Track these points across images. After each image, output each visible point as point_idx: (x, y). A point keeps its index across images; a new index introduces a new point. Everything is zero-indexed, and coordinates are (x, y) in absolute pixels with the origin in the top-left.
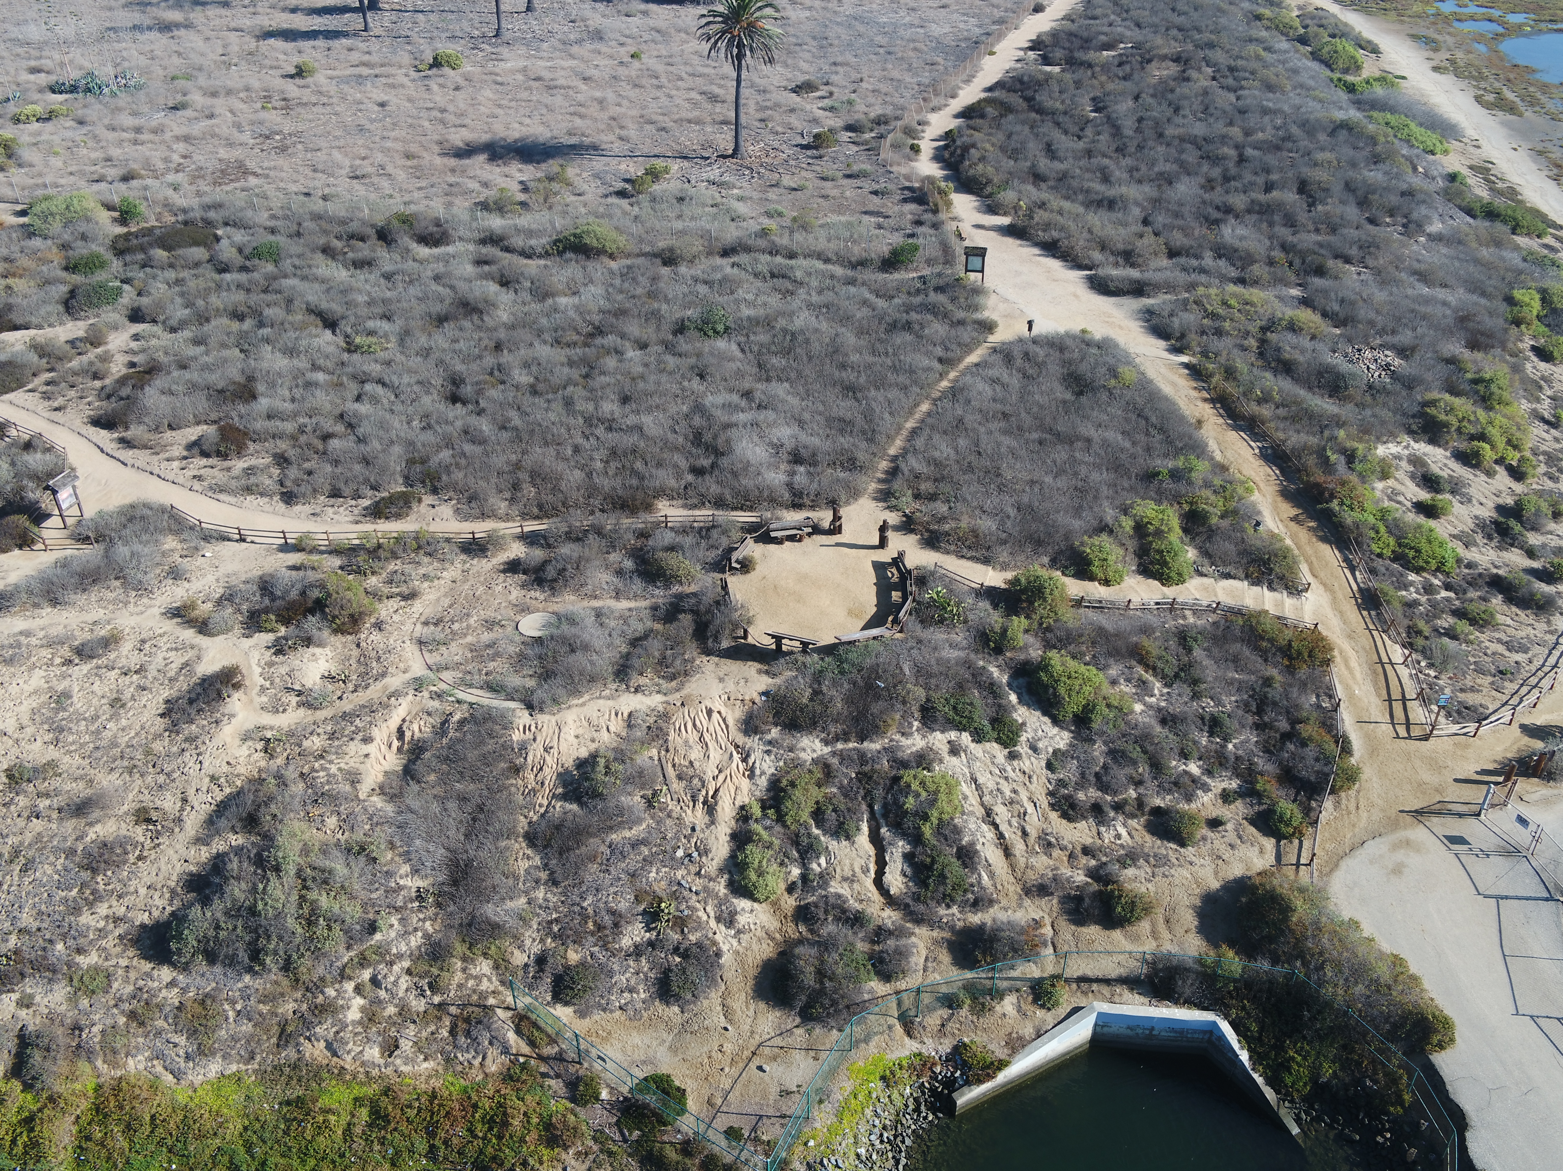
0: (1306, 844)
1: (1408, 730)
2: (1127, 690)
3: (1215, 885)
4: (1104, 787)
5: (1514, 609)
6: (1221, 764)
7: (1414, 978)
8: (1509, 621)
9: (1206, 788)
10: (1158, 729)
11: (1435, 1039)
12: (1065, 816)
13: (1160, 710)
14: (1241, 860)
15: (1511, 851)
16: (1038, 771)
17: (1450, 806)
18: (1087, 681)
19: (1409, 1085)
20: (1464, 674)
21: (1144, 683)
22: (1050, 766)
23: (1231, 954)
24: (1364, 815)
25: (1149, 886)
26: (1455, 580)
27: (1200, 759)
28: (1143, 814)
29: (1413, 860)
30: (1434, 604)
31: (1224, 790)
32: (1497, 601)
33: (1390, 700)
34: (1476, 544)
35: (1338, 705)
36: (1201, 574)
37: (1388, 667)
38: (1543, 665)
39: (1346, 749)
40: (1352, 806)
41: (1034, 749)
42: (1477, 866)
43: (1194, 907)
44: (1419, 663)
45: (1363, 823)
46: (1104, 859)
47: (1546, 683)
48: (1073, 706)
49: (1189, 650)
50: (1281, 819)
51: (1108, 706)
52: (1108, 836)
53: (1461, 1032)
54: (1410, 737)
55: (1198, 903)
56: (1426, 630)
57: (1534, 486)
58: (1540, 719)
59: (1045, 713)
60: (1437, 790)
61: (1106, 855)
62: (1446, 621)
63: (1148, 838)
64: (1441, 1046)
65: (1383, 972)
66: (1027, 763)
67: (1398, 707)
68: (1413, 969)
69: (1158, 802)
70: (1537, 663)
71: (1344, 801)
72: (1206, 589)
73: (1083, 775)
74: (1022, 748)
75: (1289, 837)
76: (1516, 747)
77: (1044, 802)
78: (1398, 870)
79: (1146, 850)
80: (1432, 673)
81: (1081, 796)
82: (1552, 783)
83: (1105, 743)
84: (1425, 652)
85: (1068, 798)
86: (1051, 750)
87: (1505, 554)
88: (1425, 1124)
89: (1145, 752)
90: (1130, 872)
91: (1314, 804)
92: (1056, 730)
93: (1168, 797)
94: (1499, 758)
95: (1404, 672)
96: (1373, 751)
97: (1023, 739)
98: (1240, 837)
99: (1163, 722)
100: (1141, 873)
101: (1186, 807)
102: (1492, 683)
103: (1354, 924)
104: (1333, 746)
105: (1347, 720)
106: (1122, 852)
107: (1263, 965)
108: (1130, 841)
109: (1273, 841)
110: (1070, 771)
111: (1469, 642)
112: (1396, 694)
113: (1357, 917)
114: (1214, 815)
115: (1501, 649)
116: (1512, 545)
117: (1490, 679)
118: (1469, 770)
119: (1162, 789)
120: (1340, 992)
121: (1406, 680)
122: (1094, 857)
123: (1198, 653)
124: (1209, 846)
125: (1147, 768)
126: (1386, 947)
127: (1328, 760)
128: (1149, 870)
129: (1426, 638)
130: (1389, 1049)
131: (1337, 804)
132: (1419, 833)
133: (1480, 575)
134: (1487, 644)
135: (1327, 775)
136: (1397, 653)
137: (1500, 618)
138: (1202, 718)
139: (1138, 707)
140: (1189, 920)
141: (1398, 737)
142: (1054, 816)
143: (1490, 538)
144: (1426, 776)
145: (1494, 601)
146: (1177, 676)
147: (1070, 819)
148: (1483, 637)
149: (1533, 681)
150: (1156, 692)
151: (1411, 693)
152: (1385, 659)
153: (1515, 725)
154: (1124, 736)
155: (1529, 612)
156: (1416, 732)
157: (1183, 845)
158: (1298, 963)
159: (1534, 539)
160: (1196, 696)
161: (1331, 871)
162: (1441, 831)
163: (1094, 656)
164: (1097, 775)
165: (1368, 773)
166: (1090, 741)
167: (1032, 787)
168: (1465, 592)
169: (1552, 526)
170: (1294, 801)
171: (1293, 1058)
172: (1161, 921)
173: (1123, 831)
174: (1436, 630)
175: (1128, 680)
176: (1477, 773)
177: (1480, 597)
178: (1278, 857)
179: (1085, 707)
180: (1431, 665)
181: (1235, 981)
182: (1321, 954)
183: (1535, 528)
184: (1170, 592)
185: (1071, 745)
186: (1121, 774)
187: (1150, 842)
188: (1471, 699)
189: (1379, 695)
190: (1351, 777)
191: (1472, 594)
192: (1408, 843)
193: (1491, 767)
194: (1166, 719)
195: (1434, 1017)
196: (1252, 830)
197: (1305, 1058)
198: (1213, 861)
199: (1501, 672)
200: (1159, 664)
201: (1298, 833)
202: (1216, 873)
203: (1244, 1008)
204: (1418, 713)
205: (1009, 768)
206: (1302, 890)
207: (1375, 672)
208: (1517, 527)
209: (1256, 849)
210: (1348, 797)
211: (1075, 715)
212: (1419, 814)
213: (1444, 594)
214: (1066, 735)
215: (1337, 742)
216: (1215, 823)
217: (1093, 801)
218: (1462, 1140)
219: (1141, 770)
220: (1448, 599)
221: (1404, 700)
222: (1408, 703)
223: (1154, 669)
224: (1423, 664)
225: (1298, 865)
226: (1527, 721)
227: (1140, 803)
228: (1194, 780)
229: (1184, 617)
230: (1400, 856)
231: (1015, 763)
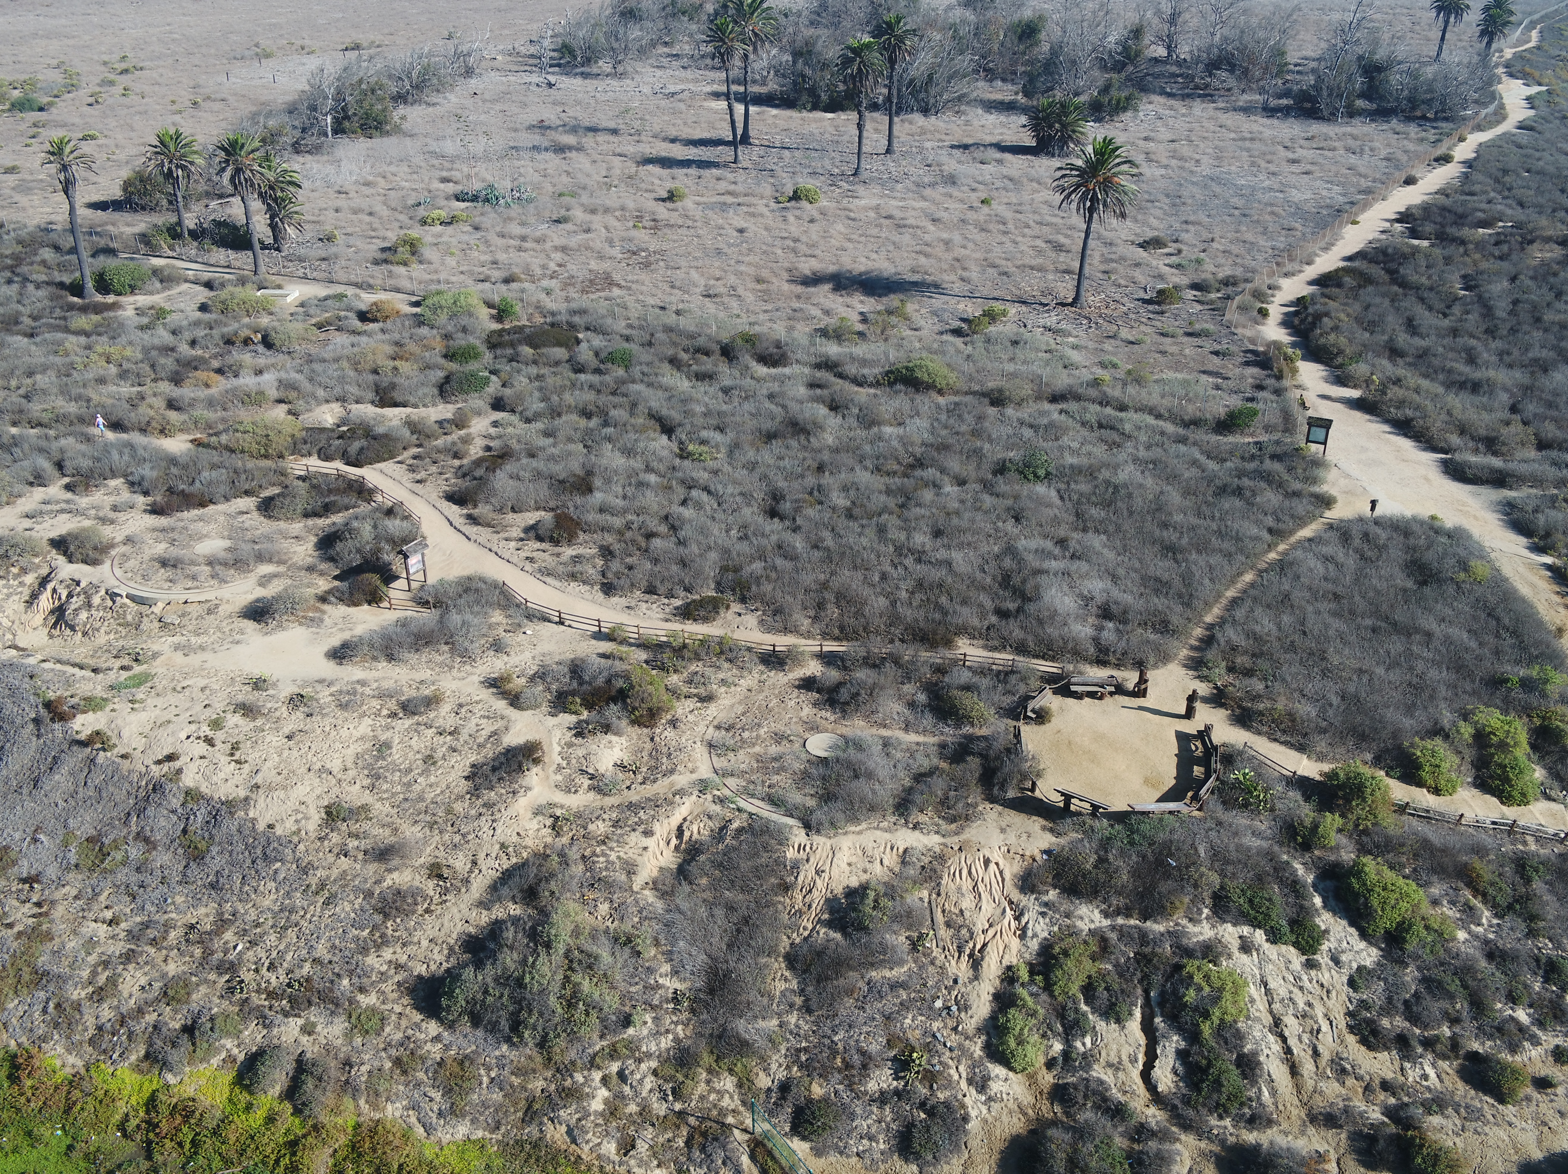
3: (1537, 1155)
4: (1413, 1018)
9: (1536, 1042)
12: (1364, 1041)
13: (1487, 942)
16: (1338, 987)
18: (1406, 895)
21: (1471, 908)
22: (1352, 983)
25: (1457, 1140)
28: (1457, 1057)
31: (1557, 1047)
36: (1549, 798)
41: (1336, 961)
46: (1406, 1099)
48: (1386, 921)
49: (1528, 881)
51: (1427, 928)
52: (1413, 1075)
59: (1352, 924)
61: (1408, 1095)
63: (1460, 1085)
66: (1327, 975)
69: (1475, 1046)
72: (1553, 815)
73: (1390, 1000)
74: (1322, 958)
77: (1341, 1022)
83: (1419, 968)
85: (1370, 1022)
86: (1355, 966)
89: (1465, 986)
90: (1436, 1120)
92: (1363, 945)
93: (1489, 1043)
97: (1325, 947)
100: (1449, 1124)
101: (1510, 1058)
106: (1428, 1095)
108: (1438, 1085)
110: (1375, 993)
114: (1543, 1074)
119: (1482, 1032)
122: (1394, 1094)
123: (1538, 885)
125: (1466, 1005)
142: (1351, 1039)
147: (1370, 1047)
150: (1484, 921)
157: (1502, 1101)
160: (1532, 933)
163: (1415, 870)
164: (1406, 1002)
166: (1404, 964)
167: (1330, 1003)
173: (1432, 1073)
175: (1452, 903)
179: (1400, 924)
184: (1511, 813)
185: (1378, 964)
186: (1435, 1006)
187: (1462, 1090)
194: (1493, 954)
198: (1537, 1126)
200: (1491, 891)
202: (1540, 1142)
205: (1305, 977)
211: (1387, 931)
214: (1375, 952)
219: (1458, 1006)
223: (1484, 895)
227: (1455, 1044)
228: (1521, 1029)
229: (1525, 843)
231: (1313, 973)
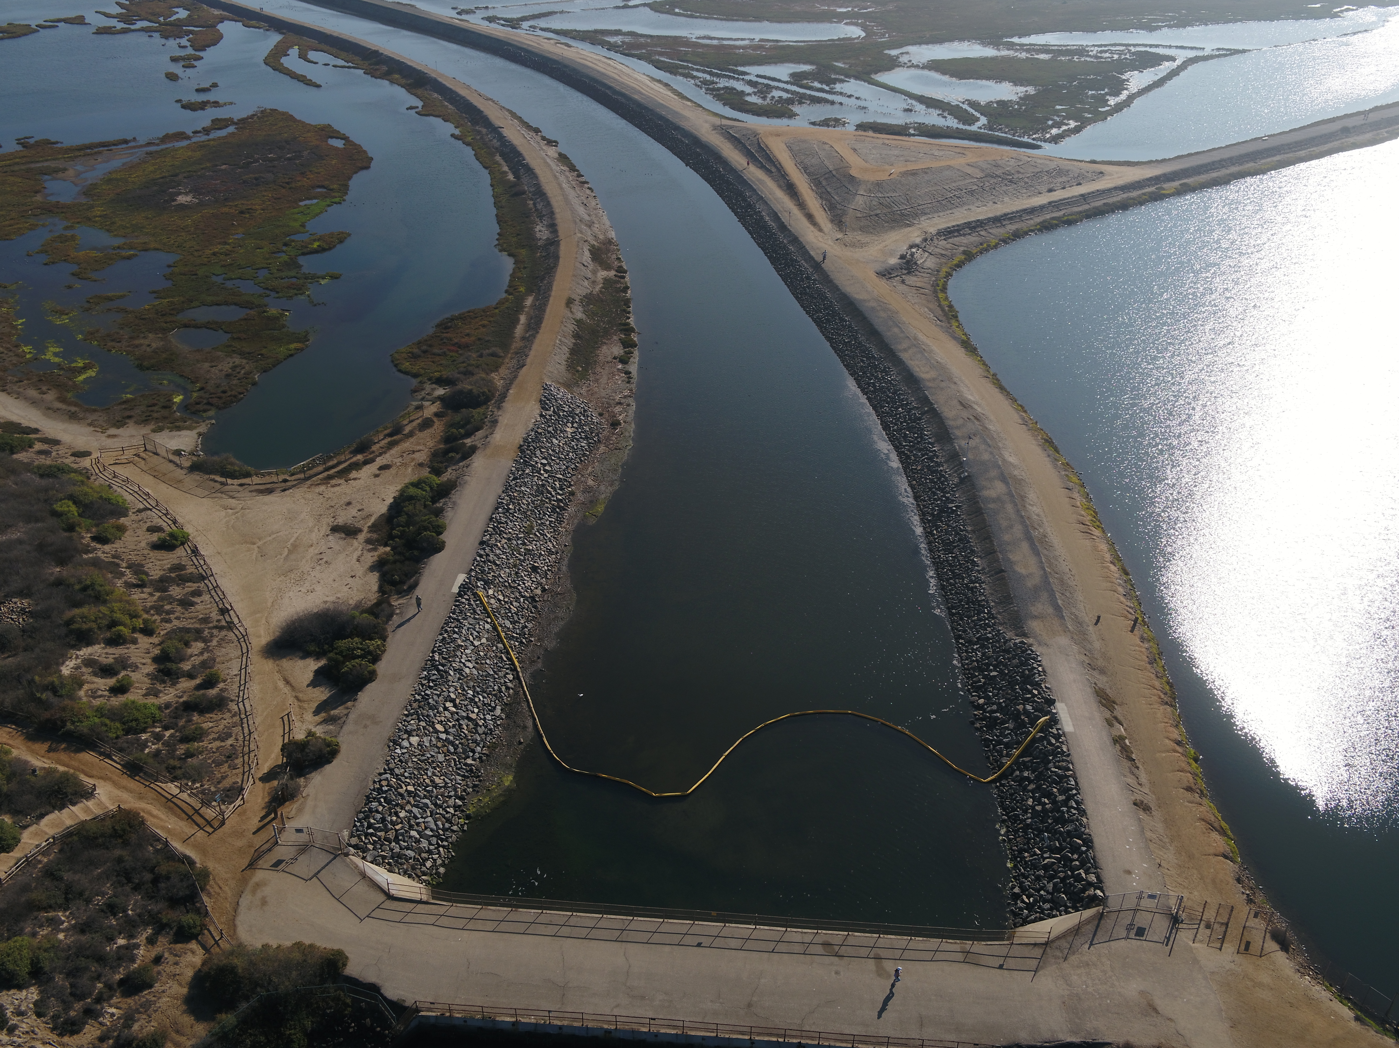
0: (212, 929)
1: (212, 826)
2: (45, 932)
5: (207, 716)
6: (134, 927)
7: (311, 946)
8: (211, 725)
10: (83, 938)
11: (340, 964)
14: (187, 966)
15: (304, 849)
17: (261, 849)
19: (345, 995)
20: (212, 772)
23: (224, 1016)
24: (226, 889)
26: (167, 721)
27: (120, 933)
29: (267, 891)
30: (166, 744)
32: (195, 717)
33: (190, 817)
34: (160, 691)
35: (167, 841)
37: (175, 800)
38: (244, 737)
39: (191, 863)
40: (217, 889)
42: (295, 868)
43: (184, 1012)
44: (187, 785)
45: (229, 894)
47: (253, 746)
50: (190, 928)
53: (348, 951)
54: (215, 830)
55: (184, 1007)
56: (177, 763)
57: (162, 633)
58: (265, 769)
60: (250, 846)
62: (181, 749)
64: (345, 965)
65: (297, 956)
67: (196, 818)
68: (307, 942)
70: (241, 738)
71: (211, 890)
75: (201, 933)
76: (266, 793)
78: (264, 902)
79: (134, 1008)
80: (198, 785)
81: (72, 1013)
82: (295, 799)
84: (186, 776)
87: (178, 686)
88: (363, 1004)
91: (198, 905)
94: (263, 805)
95: (184, 796)
96: (203, 851)
98: (176, 955)
99: (83, 931)
102: (229, 767)
103: (266, 947)
104: (182, 866)
105: (176, 845)
107: (244, 1006)
109: (194, 941)
111: (201, 753)
112: (191, 812)
113: (265, 942)
115: (218, 743)
116: (178, 678)
117: (226, 765)
118: (254, 823)
120: (287, 983)
121: (189, 800)
124: (164, 975)
126: (288, 943)
127: (186, 876)
128: (144, 1016)
129: (180, 768)
130: (326, 988)
131: (209, 895)
132: (260, 875)
133: (176, 708)
134: (210, 746)
135: (194, 885)
136: (173, 788)
137: (205, 726)
138: (102, 911)
139: (61, 936)
140: (187, 1020)
141: (210, 834)
143: (164, 682)
144: (239, 843)
145: (194, 718)
146: (67, 899)
148: (205, 744)
149: (246, 749)
151: (198, 806)
152: (170, 797)
153: (257, 781)
154: (68, 959)
155: (215, 712)
156: (216, 824)
158: (259, 989)
159: (186, 666)
161: (235, 931)
162: (267, 866)
165: (211, 865)
168: (176, 725)
169: (189, 651)
170: (188, 912)
171: (290, 1034)
172: (173, 1034)
174: (180, 759)
176: (260, 821)
177: (186, 722)
178: (204, 947)
180: (194, 782)
181: (236, 1027)
182: (265, 975)
183: (182, 659)
188: (226, 783)
189: (182, 819)
190: (205, 875)
191: (181, 723)
192: (258, 885)
193: (263, 813)
195: (333, 955)
196: (179, 946)
197: (295, 1029)
199: (229, 757)
201: (204, 926)
203: (251, 1035)
204: (210, 813)
206: (232, 953)
207: (170, 809)
208: (174, 666)
209: (189, 953)
210: (212, 886)
212: (252, 865)
213: (167, 734)
215: (183, 863)
216: (158, 960)
217: (82, 1010)
218: (382, 995)
220: (172, 736)
221: (197, 811)
222: (201, 812)
224: (190, 784)
225: (216, 942)
226: (260, 775)
230: (259, 894)
